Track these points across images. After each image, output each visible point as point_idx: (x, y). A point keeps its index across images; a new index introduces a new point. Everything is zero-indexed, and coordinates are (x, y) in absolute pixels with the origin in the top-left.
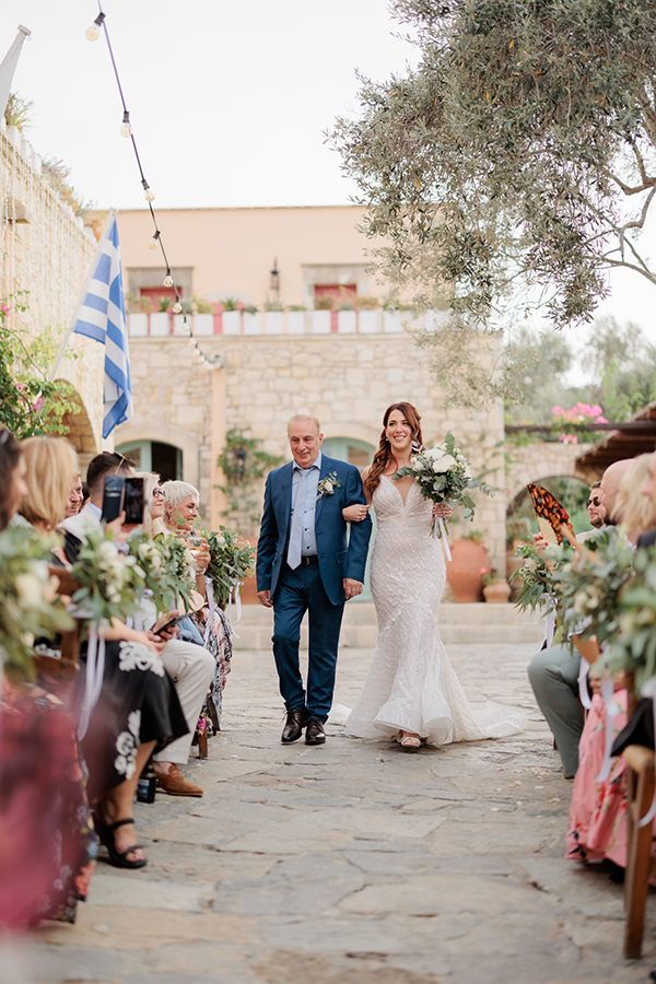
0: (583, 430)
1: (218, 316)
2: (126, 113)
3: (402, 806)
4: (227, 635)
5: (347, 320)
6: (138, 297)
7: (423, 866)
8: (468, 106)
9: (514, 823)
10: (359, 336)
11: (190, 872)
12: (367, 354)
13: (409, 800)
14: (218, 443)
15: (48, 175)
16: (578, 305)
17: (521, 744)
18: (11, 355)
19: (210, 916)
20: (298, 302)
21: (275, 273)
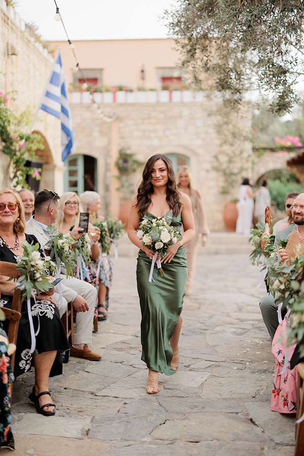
0: (289, 149)
1: (114, 93)
2: (57, 9)
3: (189, 365)
4: (111, 269)
5: (176, 96)
6: (78, 84)
7: (196, 407)
8: (229, 6)
9: (243, 378)
10: (183, 104)
11: (80, 410)
12: (186, 112)
13: (193, 361)
14: (115, 156)
15: (28, 30)
16: (284, 105)
17: (252, 322)
18: (9, 121)
19: (87, 440)
20: (153, 87)
21: (143, 71)
